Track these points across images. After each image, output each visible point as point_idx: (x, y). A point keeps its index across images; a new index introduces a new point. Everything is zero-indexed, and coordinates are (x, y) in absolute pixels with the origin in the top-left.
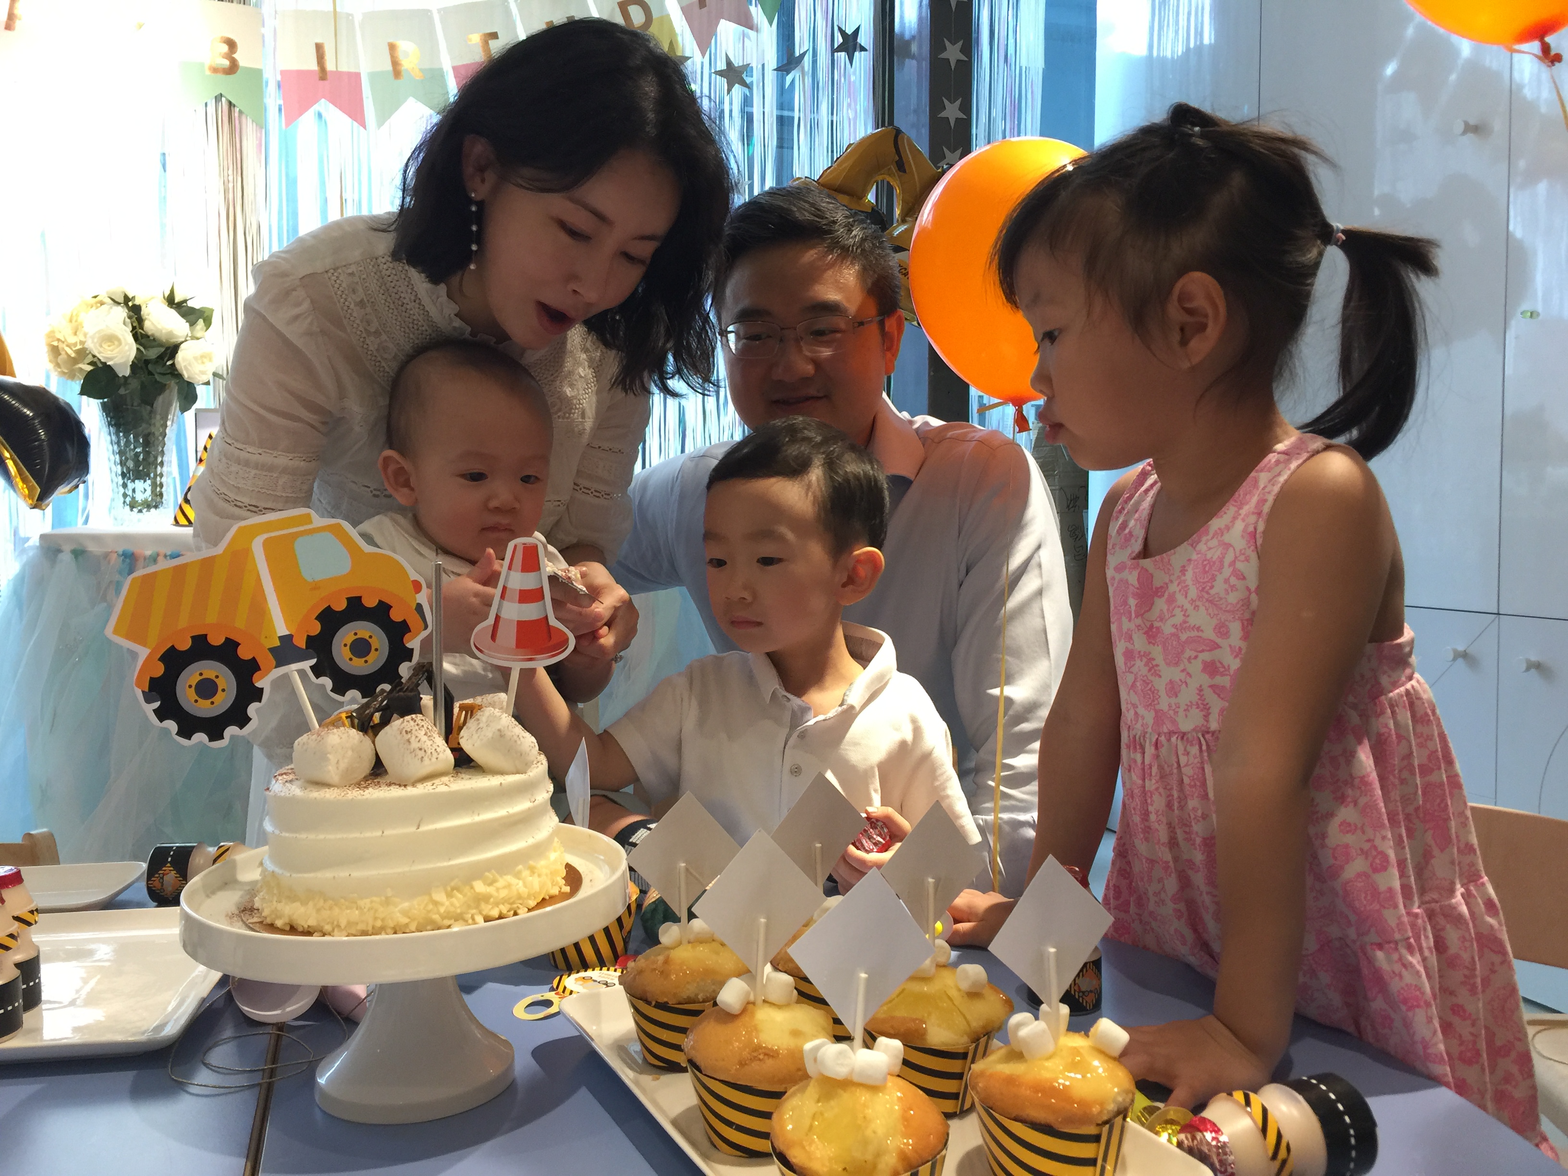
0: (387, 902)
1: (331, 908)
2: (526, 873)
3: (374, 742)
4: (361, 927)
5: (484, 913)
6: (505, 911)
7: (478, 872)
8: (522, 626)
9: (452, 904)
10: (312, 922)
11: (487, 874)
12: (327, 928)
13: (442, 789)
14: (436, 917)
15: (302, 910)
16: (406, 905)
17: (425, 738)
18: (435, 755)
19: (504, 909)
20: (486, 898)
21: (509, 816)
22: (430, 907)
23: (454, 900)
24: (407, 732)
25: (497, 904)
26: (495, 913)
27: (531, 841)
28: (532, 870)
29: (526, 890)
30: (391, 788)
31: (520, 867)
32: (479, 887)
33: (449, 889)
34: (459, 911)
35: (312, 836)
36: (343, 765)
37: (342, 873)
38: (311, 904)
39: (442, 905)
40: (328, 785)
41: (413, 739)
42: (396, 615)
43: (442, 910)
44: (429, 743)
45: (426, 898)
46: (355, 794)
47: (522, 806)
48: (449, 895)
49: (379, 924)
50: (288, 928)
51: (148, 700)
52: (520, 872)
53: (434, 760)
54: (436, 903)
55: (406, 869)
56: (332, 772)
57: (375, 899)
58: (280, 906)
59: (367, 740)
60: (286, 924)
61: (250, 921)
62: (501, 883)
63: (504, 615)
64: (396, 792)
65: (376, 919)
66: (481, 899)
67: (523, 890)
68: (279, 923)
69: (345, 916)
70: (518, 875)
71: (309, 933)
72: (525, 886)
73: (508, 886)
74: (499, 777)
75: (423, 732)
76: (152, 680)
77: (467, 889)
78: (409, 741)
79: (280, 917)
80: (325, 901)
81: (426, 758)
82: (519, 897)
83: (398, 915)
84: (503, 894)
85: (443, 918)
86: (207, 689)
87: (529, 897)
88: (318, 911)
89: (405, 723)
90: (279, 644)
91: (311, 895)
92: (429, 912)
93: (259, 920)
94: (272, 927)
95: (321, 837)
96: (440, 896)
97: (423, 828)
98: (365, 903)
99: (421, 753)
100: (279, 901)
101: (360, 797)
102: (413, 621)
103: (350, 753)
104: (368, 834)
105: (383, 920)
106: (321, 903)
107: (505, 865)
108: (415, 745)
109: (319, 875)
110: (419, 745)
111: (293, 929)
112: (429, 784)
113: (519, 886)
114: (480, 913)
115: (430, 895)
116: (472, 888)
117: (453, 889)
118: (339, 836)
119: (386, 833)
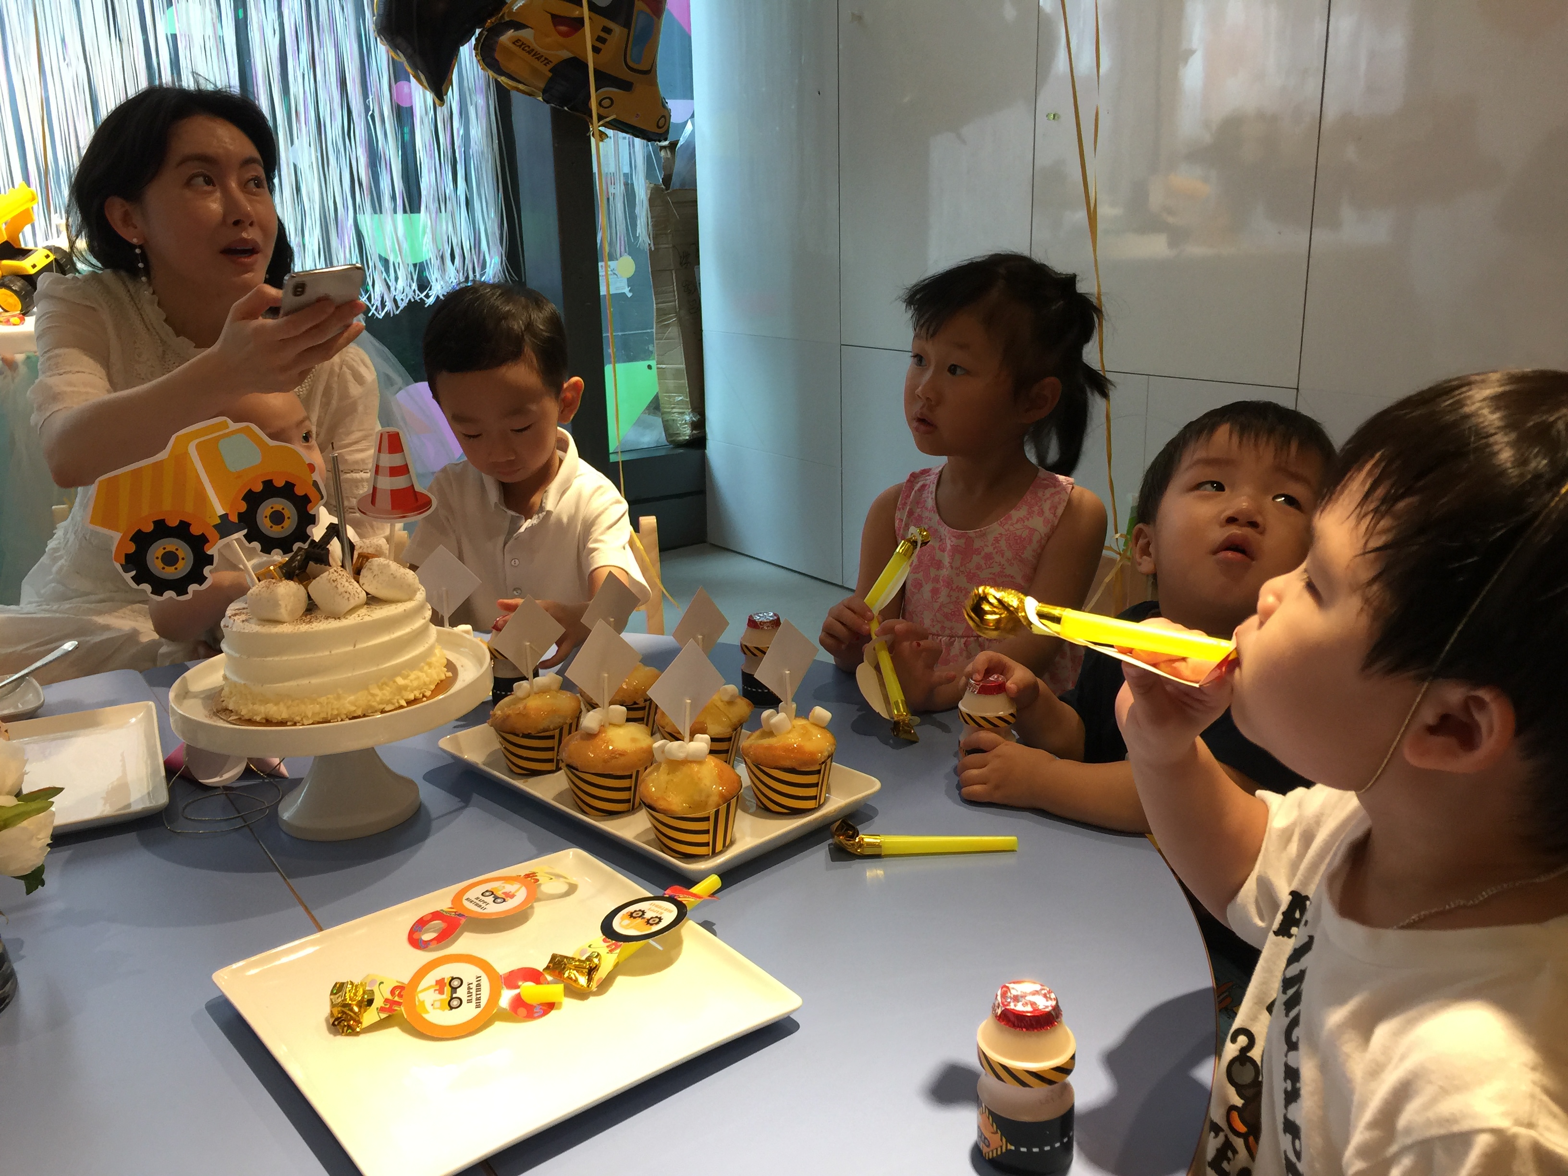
0: (339, 698)
1: (298, 705)
2: (426, 668)
3: (306, 589)
4: (323, 715)
5: (405, 698)
6: (418, 695)
7: (398, 671)
8: (395, 493)
9: (384, 694)
10: (285, 715)
11: (403, 672)
12: (298, 718)
13: (367, 619)
14: (374, 704)
15: (275, 708)
16: (352, 698)
17: (347, 584)
18: (357, 595)
19: (417, 694)
20: (405, 688)
21: (413, 631)
22: (370, 697)
23: (384, 692)
24: (334, 581)
25: (412, 691)
26: (412, 697)
27: (427, 646)
28: (430, 665)
29: (428, 679)
30: (330, 620)
31: (422, 664)
32: (400, 681)
33: (380, 684)
34: (388, 698)
35: (277, 659)
36: (289, 608)
37: (305, 682)
38: (282, 705)
39: (377, 695)
40: (282, 622)
41: (339, 586)
42: (299, 491)
43: (378, 699)
44: (351, 587)
45: (366, 692)
46: (304, 628)
47: (419, 623)
48: (381, 689)
49: (335, 712)
50: (264, 721)
51: (126, 571)
52: (423, 667)
53: (357, 599)
54: (373, 695)
55: (350, 675)
56: (283, 613)
57: (331, 696)
58: (256, 707)
59: (302, 588)
60: (262, 718)
61: (231, 718)
62: (413, 676)
63: (379, 486)
64: (333, 624)
65: (332, 709)
66: (401, 689)
67: (427, 680)
68: (258, 719)
69: (311, 709)
70: (421, 670)
71: (282, 723)
72: (427, 676)
73: (418, 678)
74: (400, 604)
75: (345, 580)
76: (127, 555)
77: (391, 683)
78: (336, 587)
79: (257, 715)
80: (293, 701)
81: (350, 598)
82: (425, 684)
83: (348, 705)
84: (415, 684)
85: (380, 703)
86: (170, 559)
87: (431, 683)
88: (288, 708)
89: (331, 575)
90: (220, 522)
91: (279, 698)
92: (369, 701)
93: (237, 717)
94: (250, 722)
95: (285, 658)
96: (376, 691)
97: (359, 646)
98: (323, 699)
99: (347, 595)
100: (254, 704)
101: (310, 630)
102: (312, 494)
103: (292, 598)
104: (320, 654)
105: (337, 709)
106: (290, 702)
107: (413, 665)
108: (341, 590)
109: (286, 684)
110: (343, 590)
111: (268, 722)
112: (355, 615)
113: (424, 677)
114: (402, 698)
115: (367, 689)
116: (395, 682)
117: (383, 684)
118: (298, 657)
119: (333, 652)
